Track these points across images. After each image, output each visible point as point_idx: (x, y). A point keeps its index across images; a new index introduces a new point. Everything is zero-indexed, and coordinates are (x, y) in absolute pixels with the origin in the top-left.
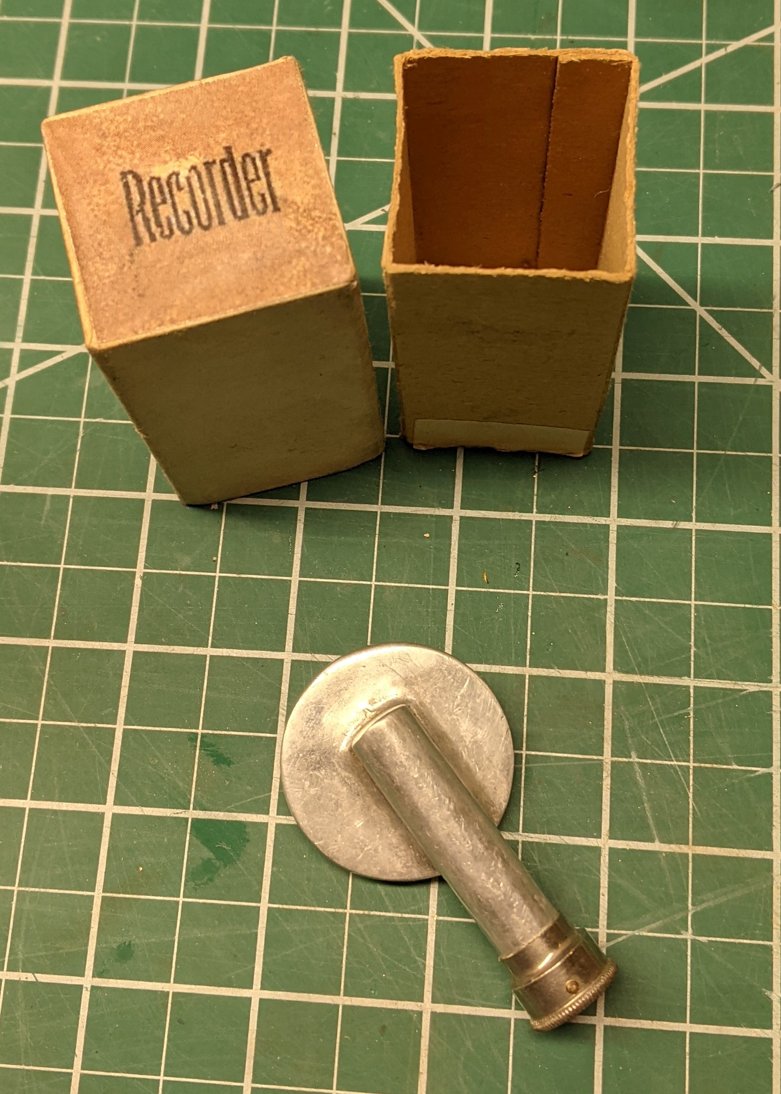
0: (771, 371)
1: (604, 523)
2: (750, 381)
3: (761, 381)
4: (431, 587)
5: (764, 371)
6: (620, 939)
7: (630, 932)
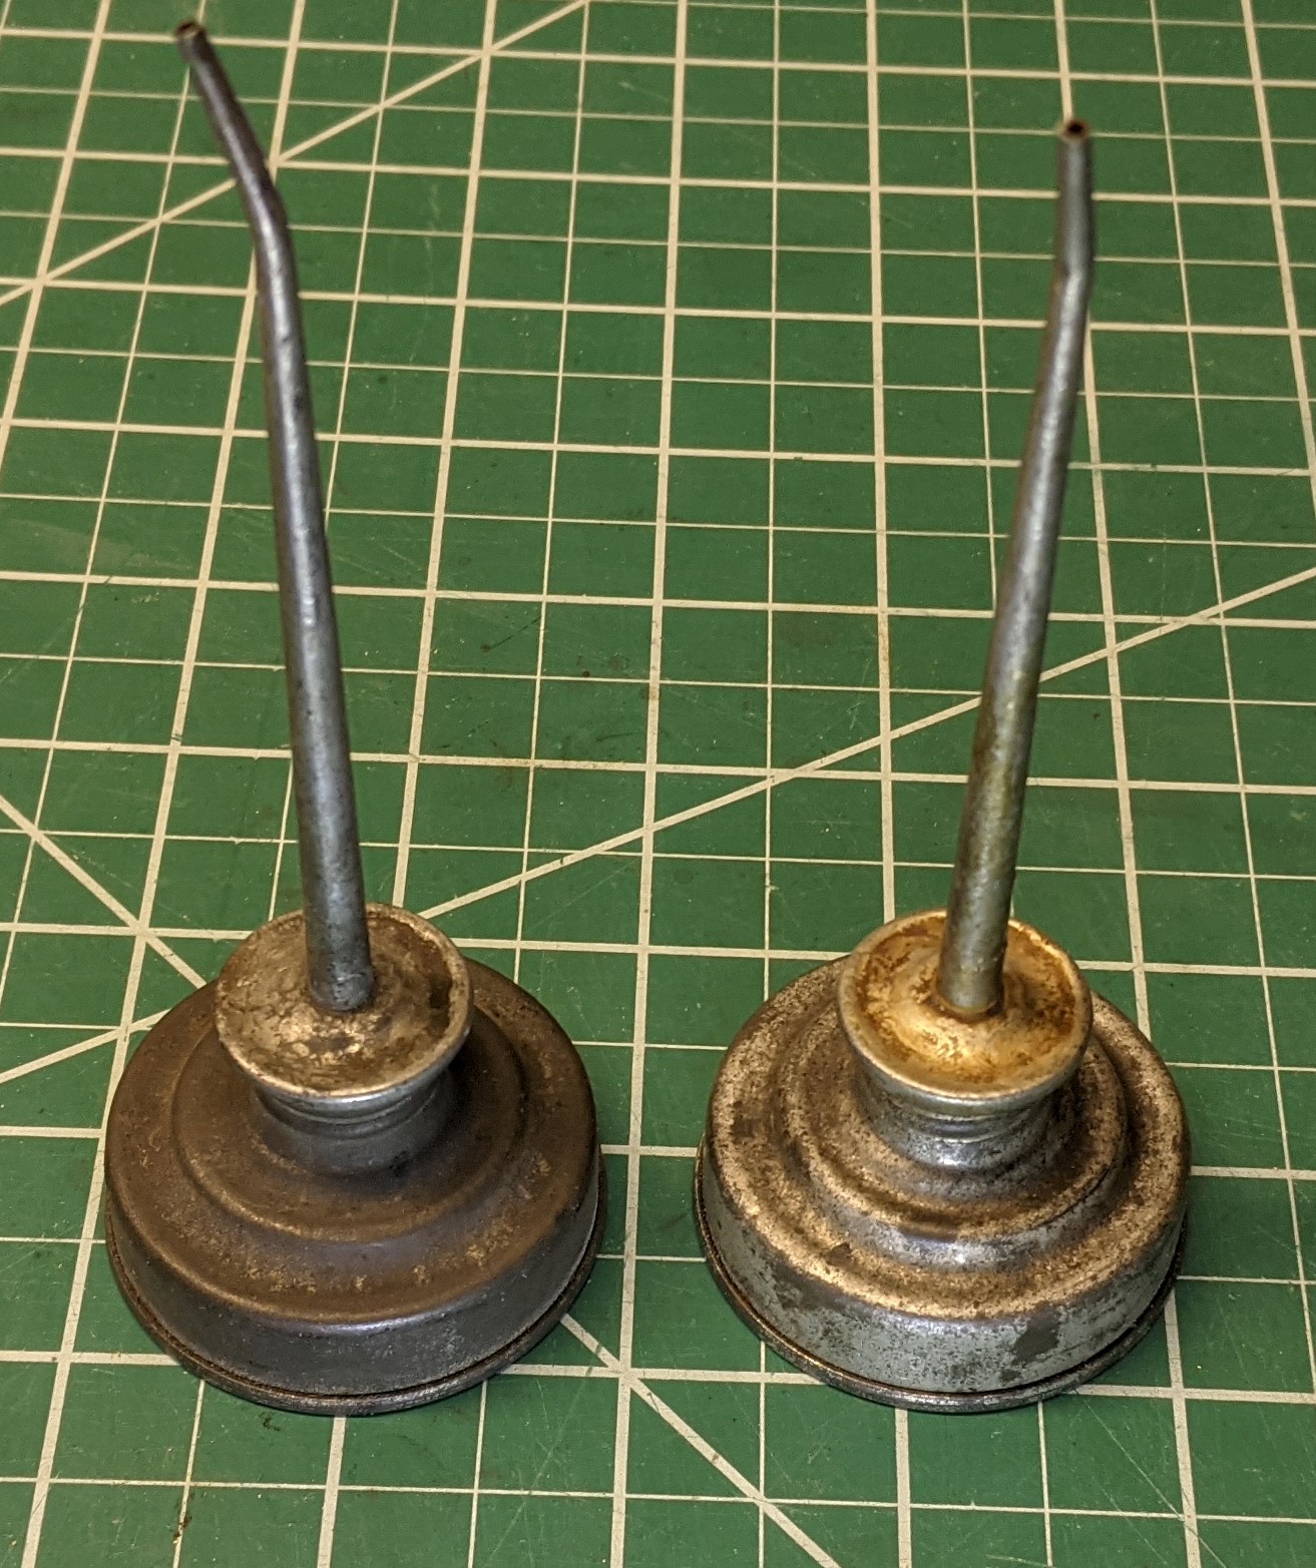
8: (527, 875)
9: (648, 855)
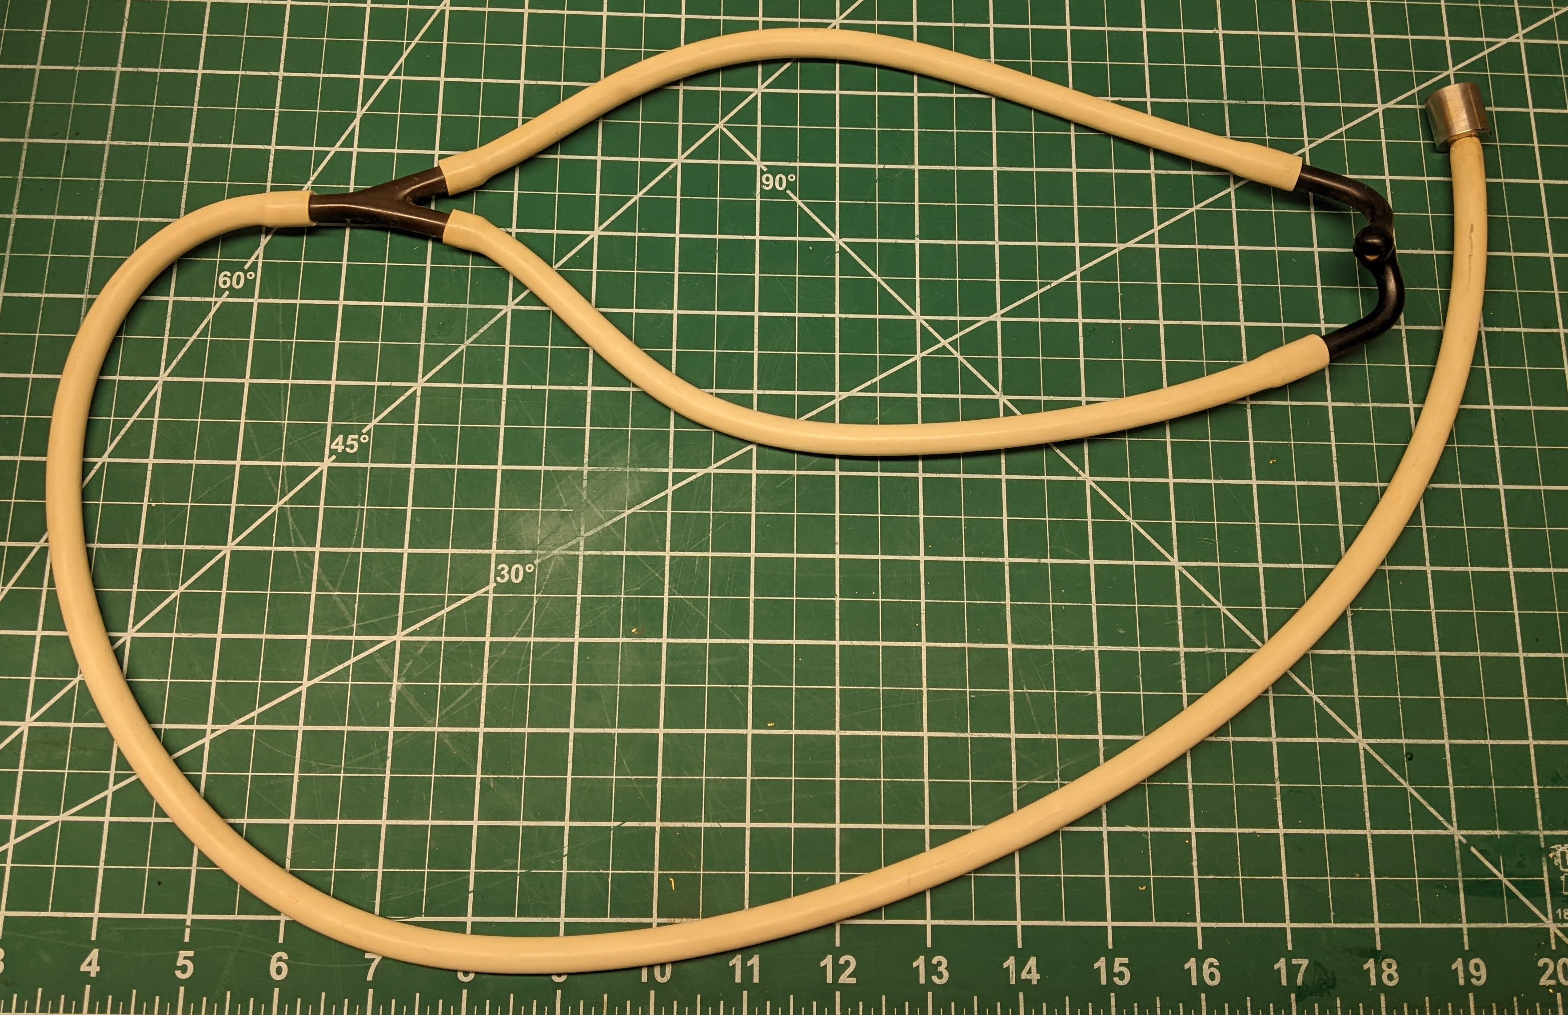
0: (1084, 472)
1: (1001, 561)
2: (1073, 478)
3: (1079, 479)
4: (911, 600)
5: (1081, 472)
6: (1024, 785)
7: (1028, 782)
8: (1040, 291)
9: (1079, 281)
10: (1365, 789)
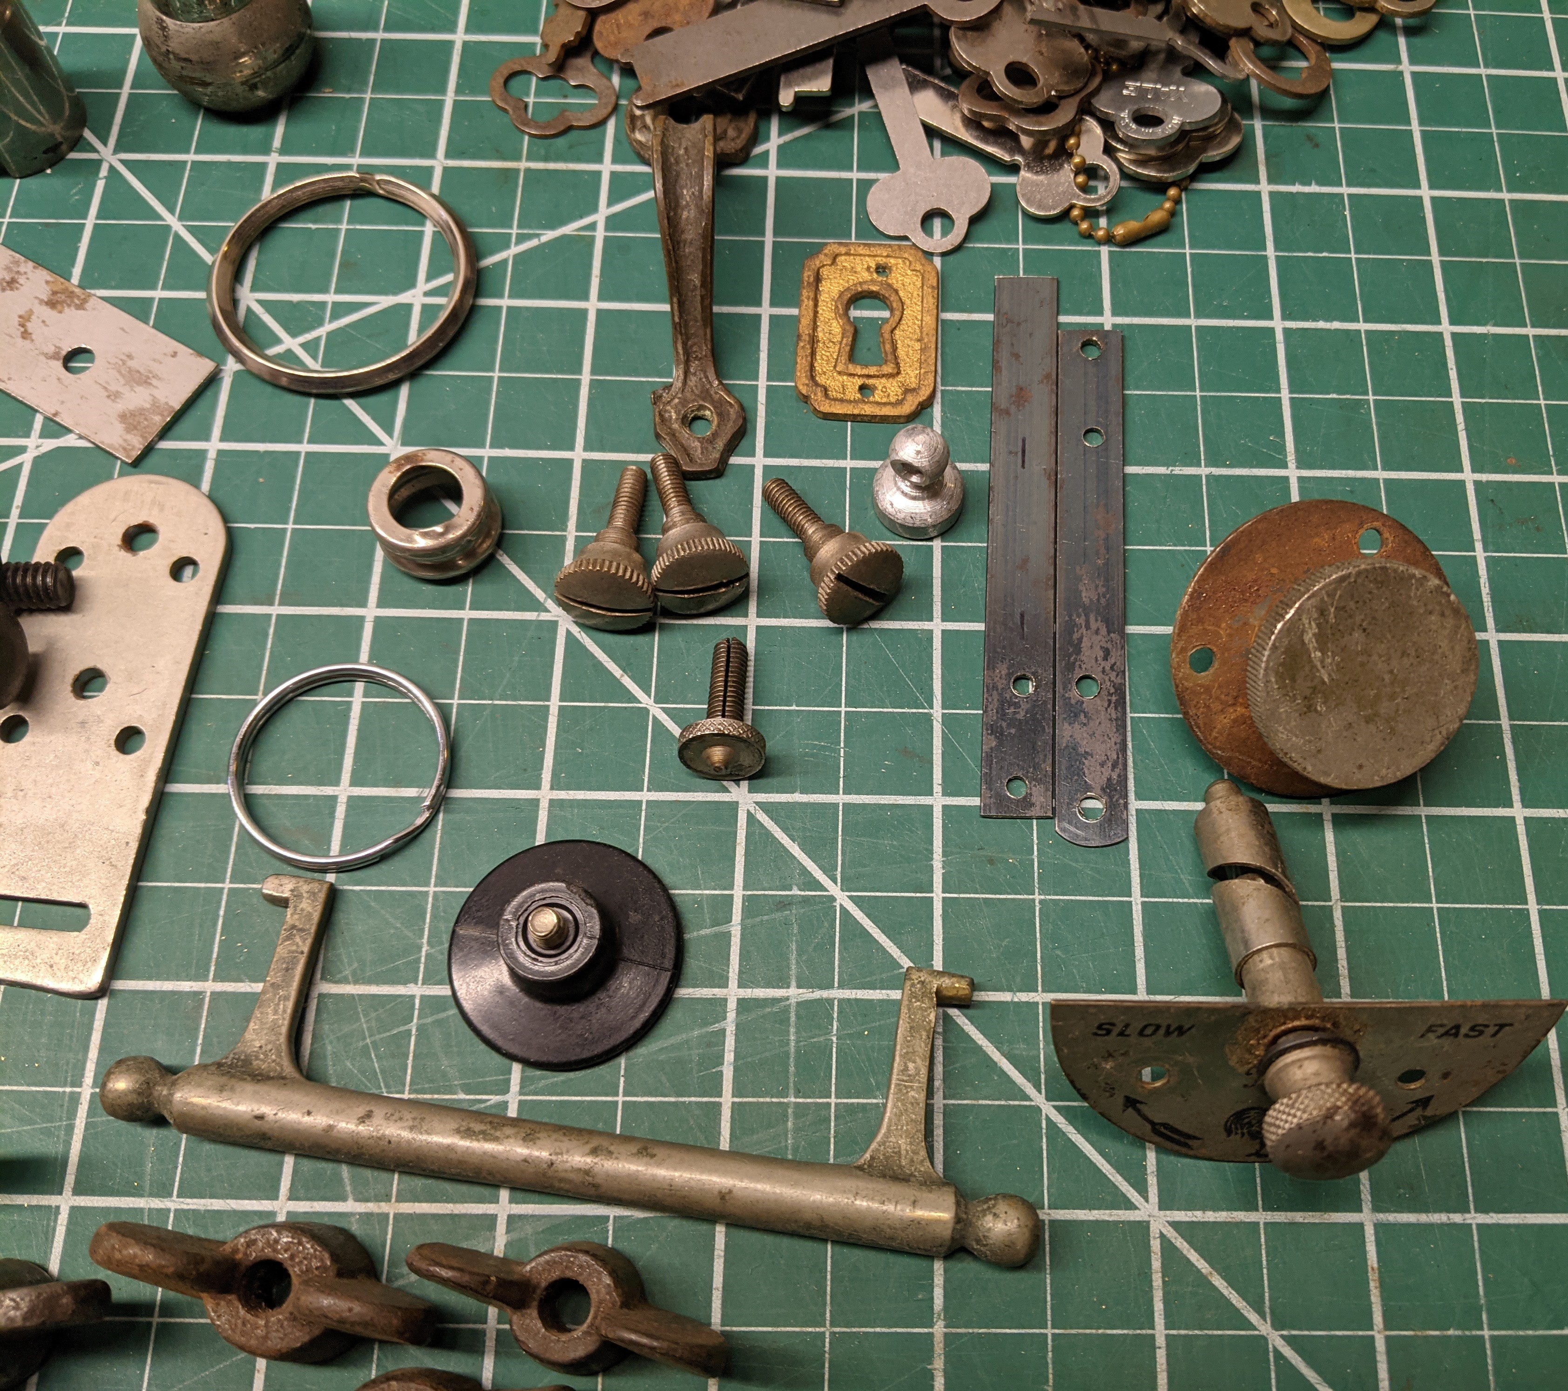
10: (1161, 1341)
